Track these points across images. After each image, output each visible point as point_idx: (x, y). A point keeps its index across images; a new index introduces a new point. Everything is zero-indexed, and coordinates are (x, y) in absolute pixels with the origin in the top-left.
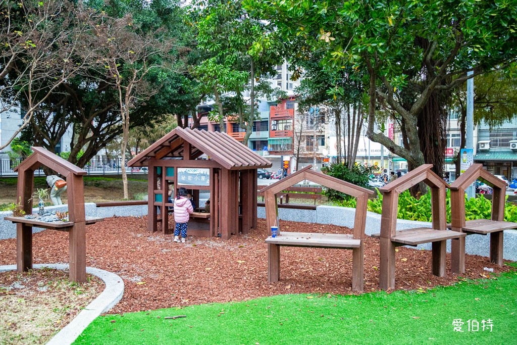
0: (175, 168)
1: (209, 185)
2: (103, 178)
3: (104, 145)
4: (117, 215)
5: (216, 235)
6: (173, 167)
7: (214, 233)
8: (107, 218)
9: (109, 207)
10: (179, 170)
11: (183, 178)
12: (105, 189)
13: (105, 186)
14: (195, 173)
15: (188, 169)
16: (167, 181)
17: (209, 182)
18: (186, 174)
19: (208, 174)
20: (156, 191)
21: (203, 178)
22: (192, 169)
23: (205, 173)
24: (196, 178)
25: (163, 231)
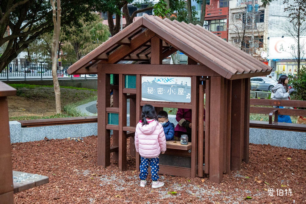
0: (138, 76)
1: (190, 101)
2: (25, 85)
3: (25, 46)
4: (49, 137)
5: (201, 174)
6: (135, 75)
7: (197, 171)
8: (35, 142)
9: (39, 128)
10: (144, 79)
11: (150, 91)
12: (28, 98)
13: (28, 95)
14: (169, 83)
15: (157, 78)
16: (125, 95)
17: (190, 98)
18: (154, 85)
19: (189, 84)
20: (109, 109)
21: (181, 91)
22: (163, 78)
23: (184, 84)
24: (170, 91)
25: (120, 167)
